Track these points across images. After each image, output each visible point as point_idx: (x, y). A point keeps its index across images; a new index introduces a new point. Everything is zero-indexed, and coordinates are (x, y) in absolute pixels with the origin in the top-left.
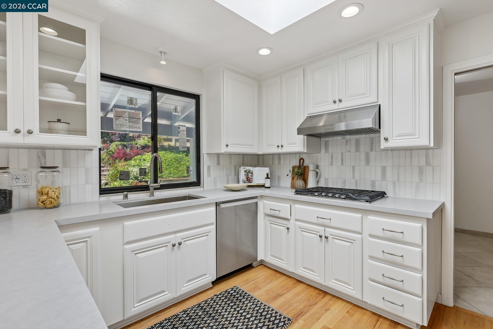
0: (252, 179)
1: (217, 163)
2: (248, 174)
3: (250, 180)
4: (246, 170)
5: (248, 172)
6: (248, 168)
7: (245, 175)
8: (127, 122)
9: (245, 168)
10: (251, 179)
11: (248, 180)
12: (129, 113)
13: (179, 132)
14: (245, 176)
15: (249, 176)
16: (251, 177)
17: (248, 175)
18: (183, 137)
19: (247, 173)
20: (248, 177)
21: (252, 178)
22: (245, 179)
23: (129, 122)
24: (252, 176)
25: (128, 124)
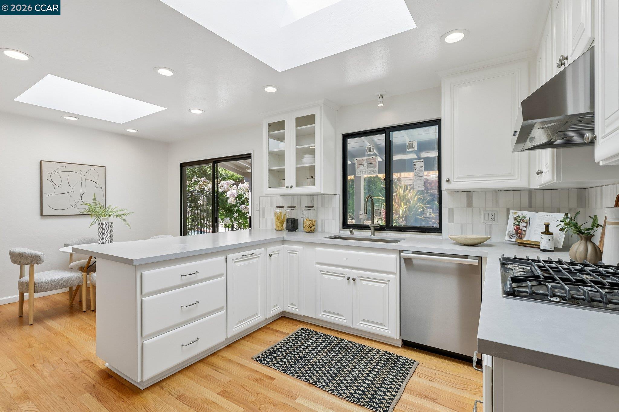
0: (525, 233)
1: (466, 205)
2: (519, 222)
3: (521, 234)
4: (518, 216)
5: (520, 220)
6: (520, 213)
7: (515, 224)
8: (366, 168)
9: (515, 213)
10: (523, 232)
11: (517, 233)
12: (367, 160)
13: (415, 169)
14: (514, 226)
15: (521, 227)
16: (524, 229)
17: (519, 225)
18: (420, 174)
19: (517, 221)
20: (519, 229)
21: (525, 231)
22: (513, 232)
23: (367, 168)
24: (526, 227)
25: (366, 169)
